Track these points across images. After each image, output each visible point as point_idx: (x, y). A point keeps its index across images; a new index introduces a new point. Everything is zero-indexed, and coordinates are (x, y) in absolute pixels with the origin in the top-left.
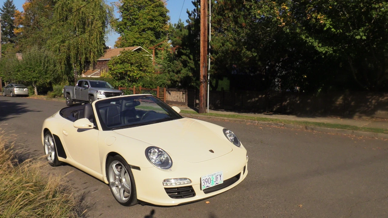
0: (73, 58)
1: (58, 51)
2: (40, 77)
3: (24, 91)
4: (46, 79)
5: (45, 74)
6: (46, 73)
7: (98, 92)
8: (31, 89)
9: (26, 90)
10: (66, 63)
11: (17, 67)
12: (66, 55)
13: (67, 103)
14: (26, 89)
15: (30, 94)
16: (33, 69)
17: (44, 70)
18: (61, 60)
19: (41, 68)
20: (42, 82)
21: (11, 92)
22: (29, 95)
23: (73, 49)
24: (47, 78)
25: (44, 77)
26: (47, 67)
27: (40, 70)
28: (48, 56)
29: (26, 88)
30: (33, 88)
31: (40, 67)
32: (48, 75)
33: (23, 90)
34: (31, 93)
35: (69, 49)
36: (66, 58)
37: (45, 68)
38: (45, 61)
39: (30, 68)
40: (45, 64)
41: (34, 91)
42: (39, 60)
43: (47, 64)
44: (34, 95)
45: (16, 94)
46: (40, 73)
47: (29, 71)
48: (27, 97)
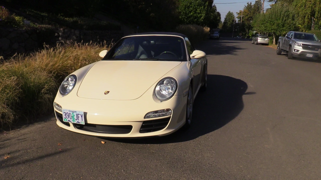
0: (317, 12)
1: (304, 6)
2: (277, 29)
3: (266, 41)
4: (283, 31)
5: (282, 27)
6: (283, 26)
7: (296, 43)
8: (271, 39)
9: (267, 40)
10: (309, 18)
11: (263, 20)
12: (311, 10)
13: (277, 52)
14: (268, 39)
18: (305, 14)
19: (280, 22)
20: (279, 34)
21: (256, 41)
22: (269, 44)
23: (318, 4)
26: (286, 20)
27: (278, 23)
28: (289, 11)
29: (268, 38)
30: (273, 38)
31: (279, 20)
33: (265, 40)
35: (315, 4)
36: (310, 12)
37: (283, 21)
38: (284, 16)
39: (271, 21)
40: (283, 18)
41: (273, 41)
42: (279, 15)
43: (286, 18)
44: (272, 44)
45: (259, 42)
46: (278, 25)
47: (270, 24)
48: (267, 46)
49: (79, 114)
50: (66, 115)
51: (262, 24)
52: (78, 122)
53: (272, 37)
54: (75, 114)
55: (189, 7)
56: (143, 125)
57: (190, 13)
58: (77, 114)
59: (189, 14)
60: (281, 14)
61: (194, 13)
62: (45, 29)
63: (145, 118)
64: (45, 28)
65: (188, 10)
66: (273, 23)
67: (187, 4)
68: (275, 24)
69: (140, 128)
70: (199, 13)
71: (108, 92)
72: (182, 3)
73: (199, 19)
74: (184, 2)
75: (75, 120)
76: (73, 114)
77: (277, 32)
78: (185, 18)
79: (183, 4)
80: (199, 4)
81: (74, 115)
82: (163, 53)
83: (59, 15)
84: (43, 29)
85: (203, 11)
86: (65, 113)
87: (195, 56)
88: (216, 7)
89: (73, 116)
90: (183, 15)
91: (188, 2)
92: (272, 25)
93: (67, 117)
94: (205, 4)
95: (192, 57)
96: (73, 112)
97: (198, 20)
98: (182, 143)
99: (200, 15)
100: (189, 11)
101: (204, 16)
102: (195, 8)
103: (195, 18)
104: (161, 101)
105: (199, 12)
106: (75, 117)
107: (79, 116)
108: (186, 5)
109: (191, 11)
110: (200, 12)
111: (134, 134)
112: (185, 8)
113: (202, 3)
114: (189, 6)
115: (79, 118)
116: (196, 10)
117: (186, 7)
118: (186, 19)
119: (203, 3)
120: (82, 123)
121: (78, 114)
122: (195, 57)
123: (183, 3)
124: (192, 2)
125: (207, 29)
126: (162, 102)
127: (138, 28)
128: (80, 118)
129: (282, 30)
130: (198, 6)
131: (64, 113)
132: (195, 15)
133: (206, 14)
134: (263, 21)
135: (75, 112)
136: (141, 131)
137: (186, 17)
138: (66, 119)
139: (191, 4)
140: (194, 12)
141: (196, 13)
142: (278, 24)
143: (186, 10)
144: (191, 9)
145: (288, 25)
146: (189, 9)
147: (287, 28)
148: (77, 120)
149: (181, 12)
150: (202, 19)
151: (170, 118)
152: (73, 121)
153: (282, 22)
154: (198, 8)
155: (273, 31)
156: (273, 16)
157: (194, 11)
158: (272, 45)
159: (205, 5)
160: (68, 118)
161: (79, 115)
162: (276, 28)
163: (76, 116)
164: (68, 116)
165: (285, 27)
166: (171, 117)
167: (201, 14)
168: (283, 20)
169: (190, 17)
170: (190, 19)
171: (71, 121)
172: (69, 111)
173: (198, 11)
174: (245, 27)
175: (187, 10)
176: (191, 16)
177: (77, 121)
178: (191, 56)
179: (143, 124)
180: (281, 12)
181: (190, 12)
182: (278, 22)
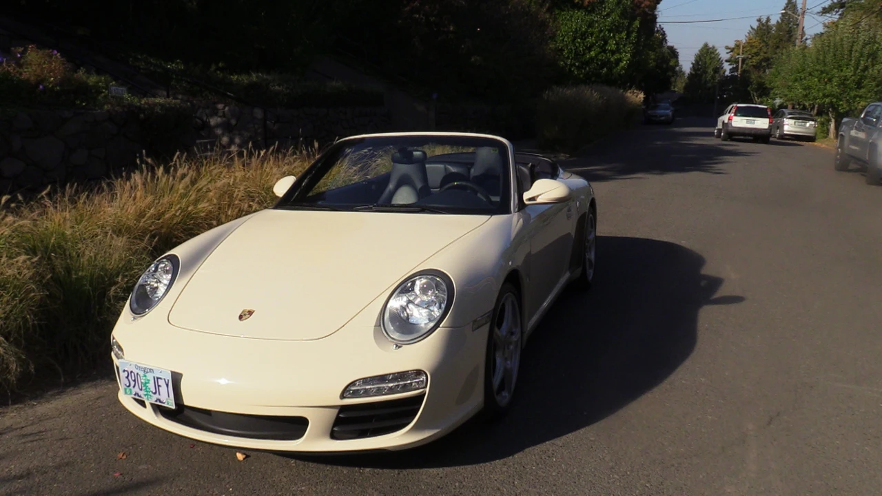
2: (841, 94)
3: (807, 128)
4: (858, 99)
5: (857, 88)
6: (859, 85)
8: (823, 124)
9: (810, 125)
11: (797, 69)
13: (836, 163)
14: (813, 123)
15: (820, 135)
16: (827, 74)
17: (853, 77)
19: (848, 72)
20: (845, 108)
21: (778, 128)
22: (817, 138)
24: (861, 97)
25: (852, 94)
26: (866, 68)
27: (843, 78)
28: (875, 42)
29: (813, 120)
30: (829, 120)
31: (847, 68)
32: (863, 90)
33: (805, 126)
34: (822, 134)
37: (859, 71)
38: (862, 55)
39: (822, 72)
40: (859, 61)
41: (828, 130)
42: (846, 52)
43: (867, 61)
44: (826, 137)
45: (785, 132)
46: (843, 84)
47: (819, 81)
48: (810, 143)
49: (160, 378)
50: (130, 378)
51: (796, 80)
52: (160, 401)
53: (827, 118)
54: (150, 376)
55: (585, 34)
56: (341, 415)
57: (587, 51)
58: (154, 378)
59: (584, 54)
60: (851, 51)
61: (600, 53)
62: (161, 110)
63: (342, 396)
64: (162, 105)
65: (584, 44)
66: (829, 76)
67: (581, 26)
68: (834, 80)
69: (331, 425)
70: (613, 52)
71: (250, 313)
72: (566, 25)
73: (614, 68)
74: (571, 20)
75: (151, 393)
76: (145, 376)
77: (841, 103)
78: (574, 65)
79: (569, 28)
80: (615, 25)
81: (149, 380)
82: (449, 188)
83: (213, 67)
84: (158, 109)
85: (624, 46)
86: (126, 373)
87: (538, 196)
88: (664, 32)
89: (146, 383)
90: (568, 58)
91: (582, 21)
92: (826, 83)
93: (132, 383)
94: (630, 24)
95: (530, 199)
96: (146, 371)
97: (610, 69)
98: (469, 467)
99: (617, 56)
100: (586, 47)
101: (629, 60)
102: (603, 36)
103: (604, 64)
104: (398, 347)
105: (614, 47)
106: (151, 386)
107: (161, 382)
108: (576, 28)
109: (592, 45)
110: (618, 47)
111: (314, 442)
112: (575, 38)
113: (623, 23)
114: (586, 32)
115: (160, 388)
116: (606, 43)
117: (578, 35)
118: (578, 68)
119: (626, 22)
120: (168, 404)
121: (158, 378)
122: (539, 200)
123: (569, 24)
124: (594, 21)
125: (637, 96)
126: (400, 347)
127: (435, 96)
128: (163, 389)
129: (856, 96)
130: (610, 31)
131: (124, 371)
132: (603, 56)
133: (633, 55)
134: (799, 73)
135: (151, 370)
136: (334, 436)
137: (577, 64)
138: (130, 390)
139: (590, 25)
140: (598, 50)
141: (604, 51)
142: (845, 80)
143: (577, 44)
144: (591, 40)
145: (874, 81)
146: (585, 39)
147: (869, 92)
148: (155, 393)
149: (562, 50)
150: (623, 68)
151: (421, 396)
152: (145, 395)
153: (855, 72)
154: (611, 38)
155: (827, 100)
156: (829, 58)
157: (599, 46)
158: (825, 140)
159: (631, 29)
160: (134, 387)
161: (159, 380)
162: (838, 91)
163: (152, 382)
164: (135, 381)
165: (863, 87)
166: (425, 394)
167: (621, 54)
168: (858, 68)
169: (587, 63)
170: (590, 68)
171: (142, 396)
172: (137, 367)
173: (612, 45)
174: (749, 89)
175: (579, 43)
176: (592, 59)
177: (157, 396)
178: (526, 196)
179: (339, 413)
180: (852, 46)
181: (589, 49)
182: (842, 74)
